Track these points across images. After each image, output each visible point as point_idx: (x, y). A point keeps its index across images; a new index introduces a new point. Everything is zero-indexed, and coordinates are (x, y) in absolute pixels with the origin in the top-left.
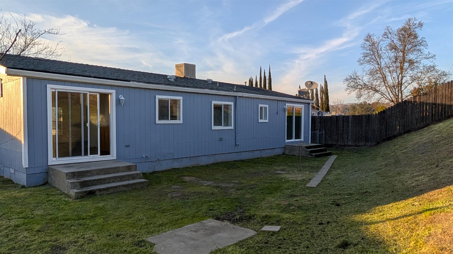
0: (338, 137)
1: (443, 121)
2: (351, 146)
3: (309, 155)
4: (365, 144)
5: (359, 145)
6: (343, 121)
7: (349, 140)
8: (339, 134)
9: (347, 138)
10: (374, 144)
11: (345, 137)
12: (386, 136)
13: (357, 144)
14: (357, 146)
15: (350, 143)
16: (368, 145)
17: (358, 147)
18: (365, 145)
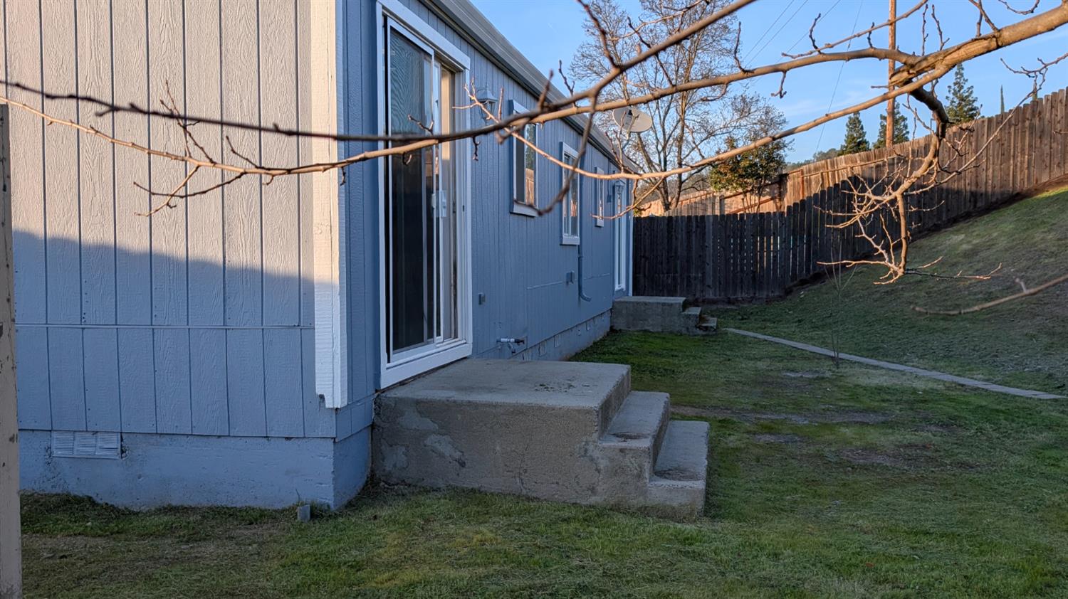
0: (674, 279)
1: (943, 230)
2: (714, 302)
3: (696, 327)
4: (752, 295)
5: (736, 300)
6: (689, 233)
7: (709, 286)
8: (679, 270)
9: (703, 281)
10: (777, 294)
11: (695, 278)
12: (808, 270)
13: (732, 297)
14: (729, 302)
15: (710, 295)
16: (762, 298)
17: (733, 304)
18: (752, 298)
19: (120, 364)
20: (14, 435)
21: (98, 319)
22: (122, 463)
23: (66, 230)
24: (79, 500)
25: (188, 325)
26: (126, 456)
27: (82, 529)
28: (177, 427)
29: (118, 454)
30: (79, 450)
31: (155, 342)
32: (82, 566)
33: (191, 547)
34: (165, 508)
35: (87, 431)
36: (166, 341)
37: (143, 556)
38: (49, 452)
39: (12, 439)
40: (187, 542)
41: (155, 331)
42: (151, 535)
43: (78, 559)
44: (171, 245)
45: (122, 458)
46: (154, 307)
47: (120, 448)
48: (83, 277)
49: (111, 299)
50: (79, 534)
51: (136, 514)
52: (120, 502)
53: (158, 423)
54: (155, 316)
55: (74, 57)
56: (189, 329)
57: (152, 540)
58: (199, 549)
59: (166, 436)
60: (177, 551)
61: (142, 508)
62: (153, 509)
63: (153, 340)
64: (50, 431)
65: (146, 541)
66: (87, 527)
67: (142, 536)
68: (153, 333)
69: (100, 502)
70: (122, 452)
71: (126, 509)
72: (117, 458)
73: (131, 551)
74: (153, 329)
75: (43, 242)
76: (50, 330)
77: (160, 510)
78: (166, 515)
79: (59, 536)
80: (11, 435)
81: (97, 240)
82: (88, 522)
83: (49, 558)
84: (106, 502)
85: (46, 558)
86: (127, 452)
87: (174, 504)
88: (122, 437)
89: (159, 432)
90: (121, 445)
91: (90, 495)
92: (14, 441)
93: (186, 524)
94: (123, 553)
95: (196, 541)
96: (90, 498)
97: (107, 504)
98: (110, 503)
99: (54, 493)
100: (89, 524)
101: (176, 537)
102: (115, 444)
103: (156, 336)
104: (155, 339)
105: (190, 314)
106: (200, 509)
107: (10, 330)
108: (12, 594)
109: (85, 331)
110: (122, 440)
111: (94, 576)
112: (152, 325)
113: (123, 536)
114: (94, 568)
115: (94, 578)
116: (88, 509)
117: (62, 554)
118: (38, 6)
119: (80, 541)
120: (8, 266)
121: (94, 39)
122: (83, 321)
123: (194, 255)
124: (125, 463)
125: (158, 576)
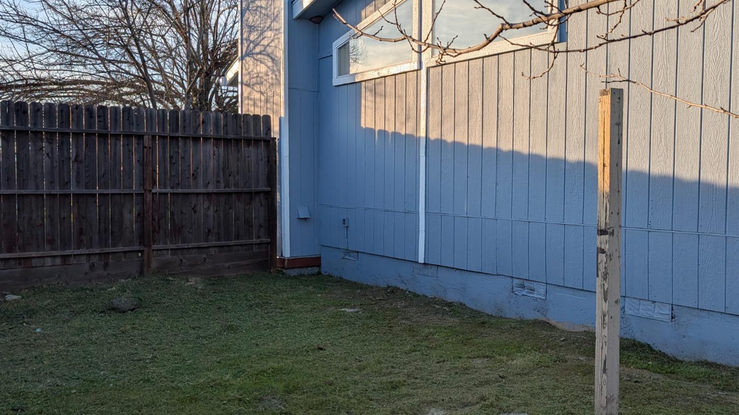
19: (674, 257)
20: (618, 299)
21: (659, 226)
22: (672, 326)
23: (641, 165)
24: (642, 345)
25: (725, 233)
26: (675, 321)
27: (646, 365)
28: (713, 306)
29: (669, 319)
30: (642, 312)
31: (700, 244)
32: (650, 391)
33: (726, 394)
34: (702, 362)
35: (648, 300)
36: (708, 244)
37: (691, 393)
38: (623, 310)
39: (616, 302)
40: (723, 390)
41: (700, 236)
42: (695, 379)
43: (647, 385)
44: (715, 176)
45: (672, 321)
46: (700, 219)
47: (671, 315)
48: (650, 197)
49: (669, 213)
50: (645, 369)
51: (682, 362)
52: (670, 351)
53: (700, 301)
54: (701, 226)
55: (651, 50)
56: (726, 237)
57: (696, 383)
58: (733, 398)
59: (705, 311)
60: (716, 395)
61: (685, 359)
62: (693, 361)
63: (699, 243)
64: (624, 297)
65: (692, 383)
66: (649, 364)
67: (690, 379)
68: (699, 237)
69: (656, 349)
70: (673, 318)
71: (674, 357)
72: (669, 321)
73: (682, 387)
74: (699, 235)
75: (625, 173)
76: (627, 232)
77: (699, 363)
78: (703, 367)
79: (632, 367)
80: (616, 300)
81: (661, 173)
82: (649, 361)
83: (627, 380)
84: (660, 349)
85: (625, 380)
86: (676, 318)
87: (709, 360)
88: (672, 307)
89: (699, 308)
90: (672, 313)
91: (649, 343)
92: (617, 304)
93: (720, 377)
94: (676, 387)
95: (730, 391)
96: (649, 345)
97: (660, 351)
98: (662, 351)
99: (625, 338)
100: (650, 363)
101: (714, 385)
102: (667, 311)
103: (700, 240)
104: (700, 242)
105: (727, 226)
106: (729, 368)
107: (618, 232)
108: (613, 400)
109: (650, 233)
110: (672, 310)
111: (659, 400)
112: (698, 232)
113: (674, 376)
114: (658, 394)
115: (659, 401)
116: (648, 352)
117: (636, 380)
118: (629, 19)
119: (646, 373)
120: (619, 191)
121: (665, 36)
122: (649, 226)
123: (733, 183)
124: (674, 325)
125: (704, 410)
